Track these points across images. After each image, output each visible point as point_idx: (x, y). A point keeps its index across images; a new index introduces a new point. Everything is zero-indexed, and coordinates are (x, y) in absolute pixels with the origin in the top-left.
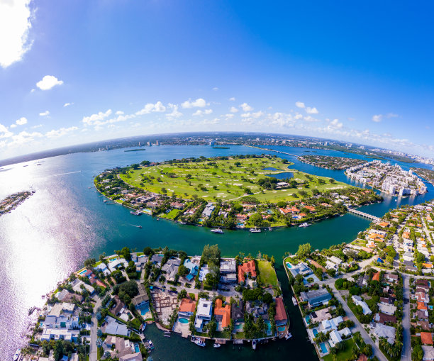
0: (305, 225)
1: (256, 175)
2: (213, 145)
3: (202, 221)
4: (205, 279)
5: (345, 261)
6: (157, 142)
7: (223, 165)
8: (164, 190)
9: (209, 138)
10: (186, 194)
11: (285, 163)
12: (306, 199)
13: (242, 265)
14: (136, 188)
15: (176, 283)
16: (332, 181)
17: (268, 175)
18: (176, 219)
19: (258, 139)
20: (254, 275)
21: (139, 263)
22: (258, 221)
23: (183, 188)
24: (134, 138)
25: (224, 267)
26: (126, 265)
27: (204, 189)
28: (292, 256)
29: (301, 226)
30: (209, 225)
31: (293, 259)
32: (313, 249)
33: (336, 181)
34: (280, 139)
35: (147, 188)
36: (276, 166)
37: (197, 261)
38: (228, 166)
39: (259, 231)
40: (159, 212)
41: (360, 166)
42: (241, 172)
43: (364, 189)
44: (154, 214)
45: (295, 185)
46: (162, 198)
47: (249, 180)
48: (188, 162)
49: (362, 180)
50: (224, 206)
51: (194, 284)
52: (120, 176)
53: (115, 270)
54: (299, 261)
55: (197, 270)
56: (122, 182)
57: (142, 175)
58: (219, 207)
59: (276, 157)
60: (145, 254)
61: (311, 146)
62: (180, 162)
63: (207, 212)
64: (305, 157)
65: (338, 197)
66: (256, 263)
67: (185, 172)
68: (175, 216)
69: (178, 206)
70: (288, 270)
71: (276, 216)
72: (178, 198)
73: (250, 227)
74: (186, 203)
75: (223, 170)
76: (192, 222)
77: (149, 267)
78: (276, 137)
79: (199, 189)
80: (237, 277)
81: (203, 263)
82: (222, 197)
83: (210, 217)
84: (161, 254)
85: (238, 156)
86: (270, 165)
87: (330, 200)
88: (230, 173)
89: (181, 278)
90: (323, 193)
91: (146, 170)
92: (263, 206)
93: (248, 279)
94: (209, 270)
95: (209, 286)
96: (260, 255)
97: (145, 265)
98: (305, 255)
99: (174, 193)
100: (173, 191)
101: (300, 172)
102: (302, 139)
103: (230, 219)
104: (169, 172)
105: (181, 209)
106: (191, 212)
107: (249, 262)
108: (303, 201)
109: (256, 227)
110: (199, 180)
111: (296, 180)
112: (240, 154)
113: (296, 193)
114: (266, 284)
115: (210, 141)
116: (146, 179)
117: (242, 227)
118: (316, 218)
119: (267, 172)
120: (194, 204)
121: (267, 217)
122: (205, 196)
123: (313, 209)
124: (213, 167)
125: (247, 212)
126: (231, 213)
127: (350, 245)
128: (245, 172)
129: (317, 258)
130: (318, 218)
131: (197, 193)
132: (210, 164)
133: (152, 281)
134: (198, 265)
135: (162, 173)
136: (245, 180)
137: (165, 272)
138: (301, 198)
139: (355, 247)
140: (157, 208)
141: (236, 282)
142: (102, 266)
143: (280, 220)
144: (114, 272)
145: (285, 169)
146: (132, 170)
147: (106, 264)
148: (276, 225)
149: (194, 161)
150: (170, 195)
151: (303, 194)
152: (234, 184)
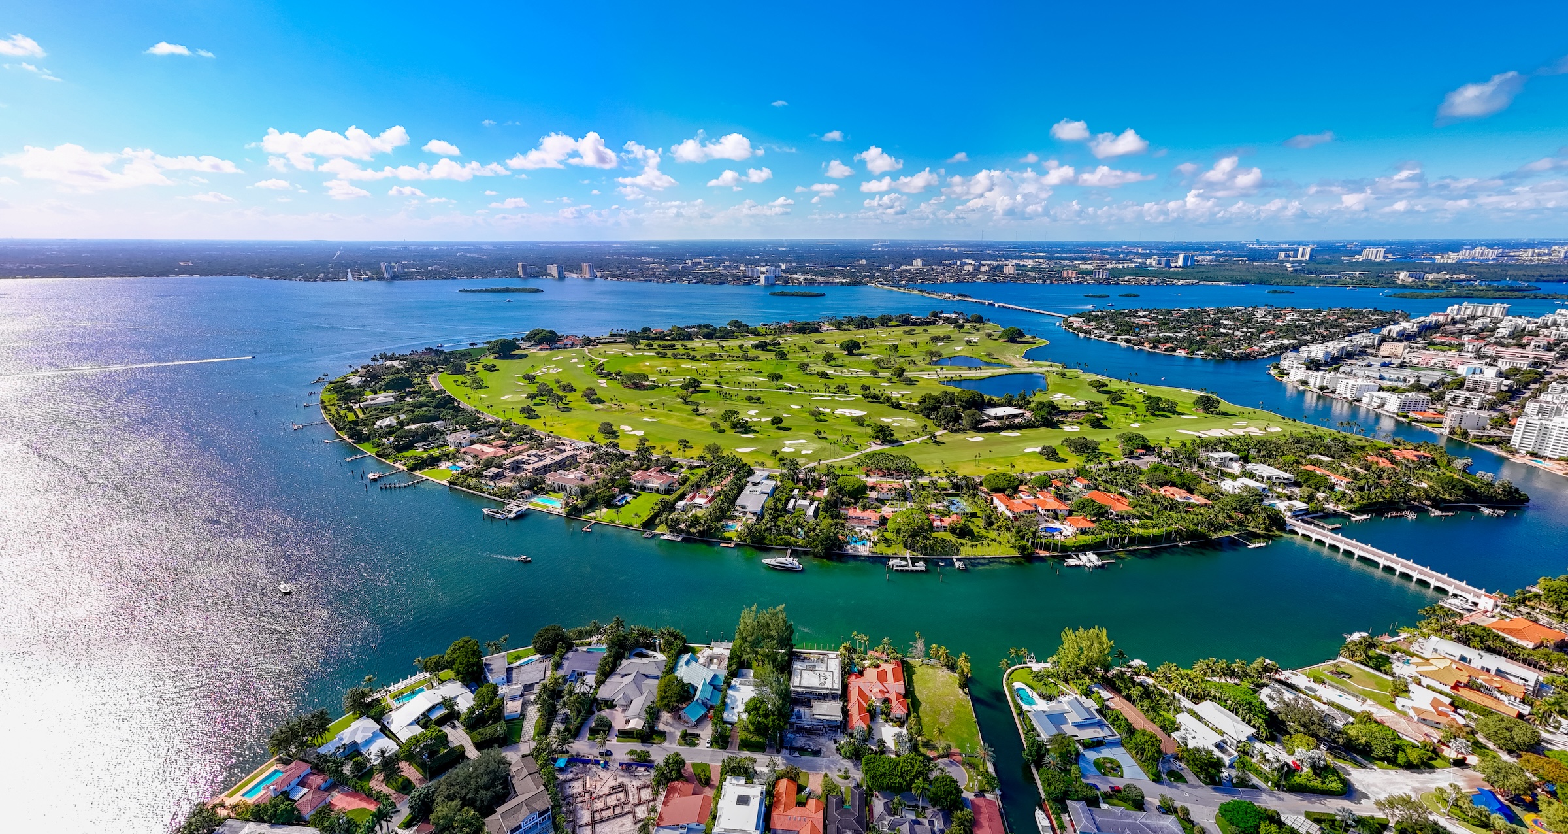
0: (1090, 559)
1: (911, 382)
2: (770, 284)
3: (735, 529)
4: (745, 716)
5: (1272, 739)
6: (585, 267)
7: (803, 348)
8: (609, 431)
9: (757, 263)
10: (685, 444)
11: (1012, 340)
12: (1093, 467)
13: (861, 673)
14: (507, 425)
15: (649, 734)
16: (1207, 405)
17: (951, 381)
18: (649, 524)
19: (918, 264)
20: (898, 710)
21: (517, 687)
22: (917, 535)
23: (673, 422)
24: (499, 246)
25: (805, 678)
26: (465, 701)
27: (743, 427)
28: (1036, 666)
29: (1071, 562)
30: (757, 542)
31: (1039, 677)
32: (1122, 657)
33: (1225, 405)
34: (993, 257)
35: (548, 423)
36: (980, 353)
37: (719, 658)
38: (818, 352)
39: (920, 566)
40: (592, 505)
41: (1362, 339)
42: (862, 373)
43: (1381, 442)
44: (573, 512)
45: (1051, 417)
46: (602, 458)
47: (888, 399)
48: (689, 337)
49: (1369, 401)
50: (805, 482)
51: (707, 733)
52: (440, 381)
53: (418, 730)
54: (1062, 686)
55: (720, 687)
56: (447, 403)
57: (530, 378)
58: (790, 484)
59: (980, 320)
60: (539, 651)
61: (1116, 274)
62: (662, 336)
63: (753, 499)
64: (1088, 318)
65: (1236, 468)
66: (906, 670)
67: (677, 373)
68: (645, 516)
69: (656, 481)
70: (1021, 712)
71: (980, 522)
72: (655, 455)
73: (889, 551)
74: (685, 472)
75: (803, 367)
76: (701, 533)
77: (553, 694)
78: (980, 252)
79: (724, 425)
80: (845, 711)
81: (738, 666)
82: (798, 453)
83: (760, 517)
84: (599, 645)
85: (850, 320)
86: (959, 349)
87: (1198, 479)
88: (824, 375)
89: (665, 716)
90: (1166, 450)
91: (545, 361)
92: (934, 484)
93: (881, 719)
94: (758, 686)
95: (755, 738)
96: (920, 645)
97: (537, 689)
98: (1086, 670)
99: (643, 440)
100: (640, 433)
101: (1070, 372)
102: (1077, 252)
103: (825, 523)
104: (628, 369)
105: (668, 492)
106: (699, 501)
107: (884, 666)
108: (1080, 473)
109: (908, 554)
110: (726, 396)
111: (1057, 398)
112: (856, 315)
113: (1055, 443)
114: (941, 744)
115: (763, 272)
116: (544, 393)
117: (865, 550)
118: (1132, 541)
119: (950, 373)
120: (710, 475)
121: (947, 521)
122: (744, 451)
123: (1121, 507)
124: (771, 356)
125: (881, 501)
126: (827, 502)
127: (1300, 679)
128: (874, 373)
129: (1135, 692)
130: (1143, 540)
131: (719, 440)
132: (762, 346)
133: (564, 741)
134: (723, 673)
135: (600, 371)
136: (875, 399)
137: (610, 704)
138: (1074, 461)
139: (1328, 693)
140: (583, 492)
141: (843, 726)
142: (358, 729)
143: (993, 534)
144: (416, 740)
145: (1016, 361)
146: (489, 360)
147: (378, 719)
148: (981, 551)
149: (708, 336)
150: (628, 447)
151: (1085, 448)
152: (839, 411)
